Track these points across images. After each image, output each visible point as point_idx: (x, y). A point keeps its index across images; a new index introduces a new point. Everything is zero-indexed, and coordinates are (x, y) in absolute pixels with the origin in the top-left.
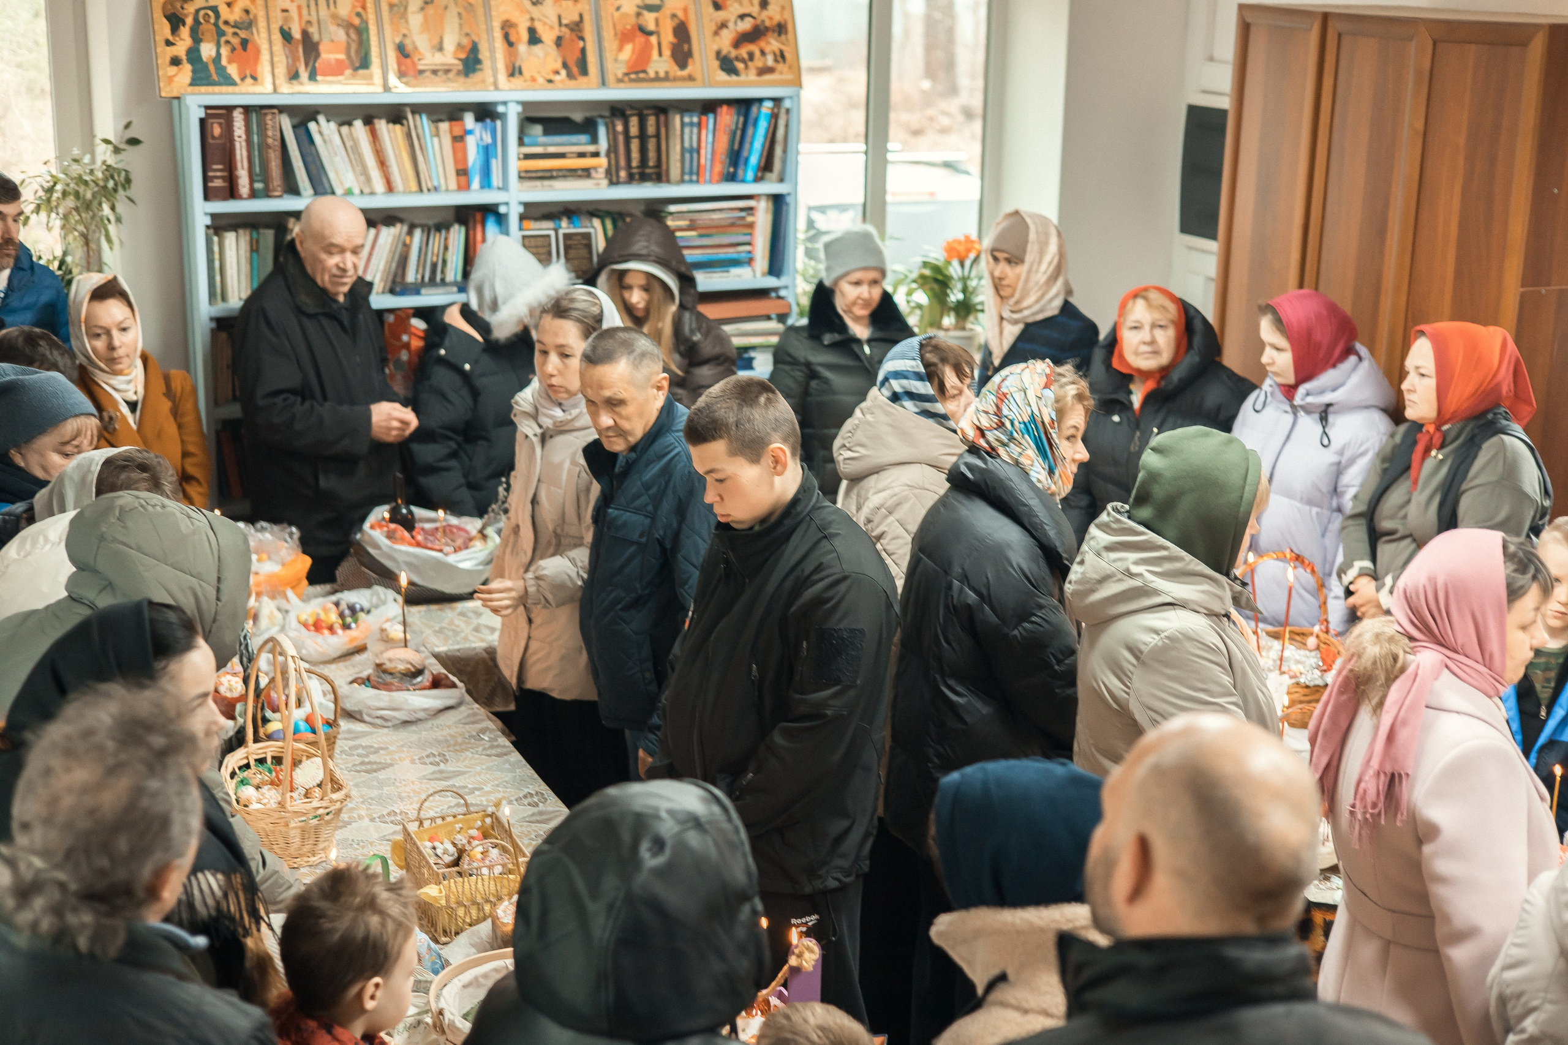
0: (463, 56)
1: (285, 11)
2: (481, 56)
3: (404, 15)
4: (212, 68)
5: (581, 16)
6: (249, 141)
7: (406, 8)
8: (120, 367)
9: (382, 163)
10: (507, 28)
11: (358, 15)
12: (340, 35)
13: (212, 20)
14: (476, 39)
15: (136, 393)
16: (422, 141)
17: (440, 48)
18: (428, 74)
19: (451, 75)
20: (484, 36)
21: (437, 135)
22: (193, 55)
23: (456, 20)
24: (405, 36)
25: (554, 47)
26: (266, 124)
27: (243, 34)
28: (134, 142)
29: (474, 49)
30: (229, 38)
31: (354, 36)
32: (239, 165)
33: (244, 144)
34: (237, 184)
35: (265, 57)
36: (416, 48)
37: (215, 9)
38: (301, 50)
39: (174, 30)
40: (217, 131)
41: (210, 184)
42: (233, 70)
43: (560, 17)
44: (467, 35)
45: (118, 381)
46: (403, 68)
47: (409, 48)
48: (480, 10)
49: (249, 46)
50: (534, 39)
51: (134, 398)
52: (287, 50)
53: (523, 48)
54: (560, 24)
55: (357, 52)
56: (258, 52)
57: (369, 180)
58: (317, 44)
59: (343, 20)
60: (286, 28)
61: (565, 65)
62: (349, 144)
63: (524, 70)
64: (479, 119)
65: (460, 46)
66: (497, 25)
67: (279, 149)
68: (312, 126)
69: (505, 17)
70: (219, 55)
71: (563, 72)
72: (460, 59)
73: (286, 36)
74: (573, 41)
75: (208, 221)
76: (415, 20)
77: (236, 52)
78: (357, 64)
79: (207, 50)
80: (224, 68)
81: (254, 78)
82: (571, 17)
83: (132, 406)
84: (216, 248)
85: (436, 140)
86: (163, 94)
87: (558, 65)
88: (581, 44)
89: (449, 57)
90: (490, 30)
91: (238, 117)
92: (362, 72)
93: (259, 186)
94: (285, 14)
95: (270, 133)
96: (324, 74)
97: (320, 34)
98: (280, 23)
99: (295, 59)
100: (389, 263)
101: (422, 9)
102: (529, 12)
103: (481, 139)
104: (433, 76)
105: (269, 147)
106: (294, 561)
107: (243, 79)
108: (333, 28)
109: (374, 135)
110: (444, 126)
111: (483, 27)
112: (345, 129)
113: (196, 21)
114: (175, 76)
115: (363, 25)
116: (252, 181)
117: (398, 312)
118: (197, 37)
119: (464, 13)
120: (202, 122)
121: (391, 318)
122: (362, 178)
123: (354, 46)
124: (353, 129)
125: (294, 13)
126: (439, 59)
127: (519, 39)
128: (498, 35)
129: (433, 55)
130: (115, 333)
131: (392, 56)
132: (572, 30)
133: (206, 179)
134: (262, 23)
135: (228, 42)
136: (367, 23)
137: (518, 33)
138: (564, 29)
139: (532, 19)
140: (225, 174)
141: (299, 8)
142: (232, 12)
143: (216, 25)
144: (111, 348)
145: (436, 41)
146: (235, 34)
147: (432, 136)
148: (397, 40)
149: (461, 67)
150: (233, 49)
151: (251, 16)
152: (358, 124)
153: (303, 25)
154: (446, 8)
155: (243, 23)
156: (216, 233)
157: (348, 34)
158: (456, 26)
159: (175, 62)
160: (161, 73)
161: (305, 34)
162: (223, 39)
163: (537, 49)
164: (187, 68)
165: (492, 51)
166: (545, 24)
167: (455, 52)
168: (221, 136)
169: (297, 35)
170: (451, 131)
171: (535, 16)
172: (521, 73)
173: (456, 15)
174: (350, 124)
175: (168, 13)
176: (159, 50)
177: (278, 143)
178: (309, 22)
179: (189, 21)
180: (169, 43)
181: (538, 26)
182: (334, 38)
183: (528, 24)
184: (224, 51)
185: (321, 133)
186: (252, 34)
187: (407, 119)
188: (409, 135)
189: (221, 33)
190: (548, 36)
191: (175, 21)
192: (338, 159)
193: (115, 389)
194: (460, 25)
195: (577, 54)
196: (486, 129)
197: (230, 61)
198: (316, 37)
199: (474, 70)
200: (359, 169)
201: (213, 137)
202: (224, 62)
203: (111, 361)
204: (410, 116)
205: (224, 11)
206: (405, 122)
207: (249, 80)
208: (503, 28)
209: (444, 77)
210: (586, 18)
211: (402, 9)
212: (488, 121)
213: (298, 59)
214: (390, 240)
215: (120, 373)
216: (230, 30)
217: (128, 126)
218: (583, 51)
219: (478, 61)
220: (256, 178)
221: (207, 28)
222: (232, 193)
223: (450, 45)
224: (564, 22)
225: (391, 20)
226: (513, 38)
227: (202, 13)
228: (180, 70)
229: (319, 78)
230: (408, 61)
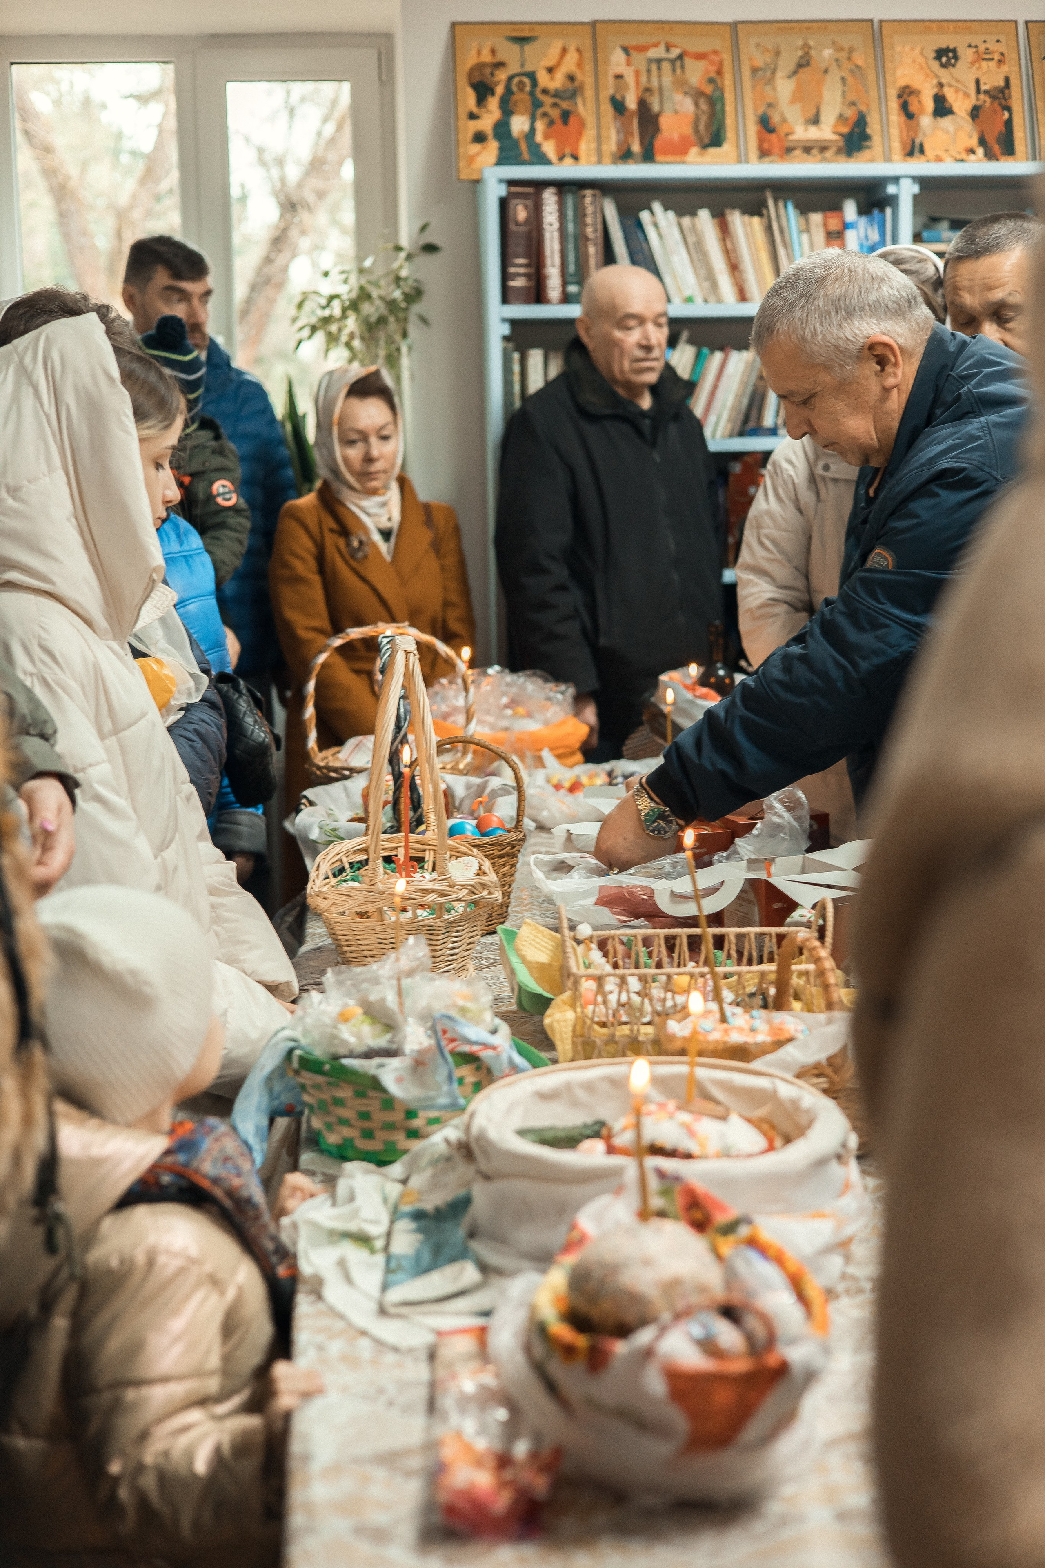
0: (845, 130)
1: (618, 77)
2: (869, 131)
3: (770, 81)
4: (523, 146)
5: (1007, 80)
6: (562, 230)
7: (774, 72)
8: (374, 484)
9: (734, 267)
10: (906, 97)
11: (711, 81)
12: (687, 105)
13: (528, 89)
14: (863, 109)
15: (390, 519)
16: (787, 235)
17: (815, 120)
18: (798, 152)
19: (828, 154)
20: (874, 105)
21: (808, 230)
22: (502, 130)
23: (839, 87)
24: (770, 105)
25: (969, 119)
26: (584, 209)
27: (565, 105)
28: (430, 248)
29: (861, 122)
30: (547, 109)
31: (704, 106)
32: (548, 261)
33: (556, 235)
34: (545, 286)
35: (590, 133)
36: (784, 120)
37: (532, 76)
38: (635, 123)
39: (481, 100)
40: (522, 214)
41: (512, 284)
42: (549, 148)
43: (978, 82)
44: (853, 104)
45: (370, 503)
46: (766, 145)
47: (776, 119)
48: (871, 75)
49: (572, 120)
50: (942, 108)
51: (388, 525)
52: (618, 124)
53: (926, 121)
54: (978, 91)
55: (708, 125)
56: (582, 125)
57: (714, 286)
58: (657, 116)
59: (691, 88)
60: (618, 97)
61: (982, 142)
62: (691, 239)
63: (927, 147)
64: (864, 210)
65: (841, 118)
66: (893, 93)
67: (600, 241)
68: (645, 216)
69: (902, 83)
70: (533, 130)
71: (980, 151)
72: (841, 134)
73: (619, 106)
74: (995, 111)
75: (506, 330)
76: (784, 87)
77: (555, 127)
78: (707, 140)
79: (519, 124)
80: (538, 146)
81: (575, 158)
82: (993, 78)
83: (386, 534)
84: (516, 368)
85: (805, 237)
86: (462, 177)
87: (974, 142)
88: (1006, 115)
89: (826, 132)
90: (883, 99)
91: (549, 198)
92: (712, 150)
93: (572, 289)
94: (619, 81)
95: (589, 220)
96: (665, 153)
97: (661, 103)
98: (611, 91)
99: (628, 134)
100: (739, 397)
101: (795, 73)
102: (937, 76)
103: (867, 237)
104: (805, 155)
105: (587, 239)
106: (563, 723)
107: (561, 158)
108: (678, 97)
109: (724, 229)
110: (816, 218)
111: (873, 94)
112: (686, 221)
113: (508, 91)
114: (478, 154)
115: (718, 94)
116: (565, 283)
117: (747, 459)
118: (507, 109)
119: (849, 79)
120: (504, 204)
121: (737, 468)
122: (707, 285)
123: (704, 119)
124: (696, 220)
125: (630, 79)
126: (813, 133)
127: (922, 110)
128: (894, 105)
129: (806, 130)
130: (373, 440)
131: (752, 129)
132: (994, 98)
133: (505, 277)
134: (589, 92)
135: (545, 115)
136: (722, 91)
137: (920, 102)
138: (982, 96)
139: (941, 85)
140: (531, 270)
141: (637, 73)
142: (552, 79)
143: (532, 94)
144: (369, 459)
145: (811, 113)
146: (555, 105)
147: (800, 232)
148: (760, 111)
149: (841, 144)
150: (551, 123)
151: (577, 83)
152: (704, 214)
153: (640, 93)
154: (826, 71)
155: (564, 91)
156: (517, 349)
157: (696, 104)
158: (839, 94)
159: (480, 138)
160: (461, 150)
161: (643, 105)
162: (539, 112)
163: (946, 122)
164: (493, 147)
165: (885, 126)
166: (957, 90)
167: (835, 126)
168: (527, 221)
169: (632, 104)
170: (825, 225)
171: (944, 81)
172: (922, 151)
173: (839, 79)
174: (693, 214)
175: (475, 81)
176: (461, 123)
177: (600, 234)
178: (648, 90)
179: (500, 90)
180: (472, 116)
181: (948, 93)
182: (678, 108)
183: (935, 90)
184: (540, 126)
185: (656, 225)
186: (576, 104)
187: (767, 207)
188: (769, 229)
189: (536, 104)
190: (961, 105)
191: (483, 90)
192: (675, 259)
193: (368, 514)
194: (844, 92)
195: (1000, 127)
196: (871, 222)
197: (546, 137)
198: (656, 108)
199: (860, 148)
200: (703, 272)
201: (517, 224)
202: (539, 138)
203: (365, 475)
204: (771, 203)
205: (543, 79)
206: (764, 212)
207: (568, 160)
208: (900, 96)
209: (819, 157)
210: (1014, 82)
211: (768, 74)
212: (876, 212)
213: (632, 134)
214: (741, 367)
215: (374, 492)
216: (548, 100)
217: (424, 228)
218: (1009, 124)
219: (866, 137)
220: (569, 279)
221: (521, 98)
222: (538, 295)
223: (829, 118)
224: (984, 88)
225: (754, 87)
226: (913, 108)
227: (516, 80)
228: (484, 148)
229: (658, 158)
230: (773, 137)
